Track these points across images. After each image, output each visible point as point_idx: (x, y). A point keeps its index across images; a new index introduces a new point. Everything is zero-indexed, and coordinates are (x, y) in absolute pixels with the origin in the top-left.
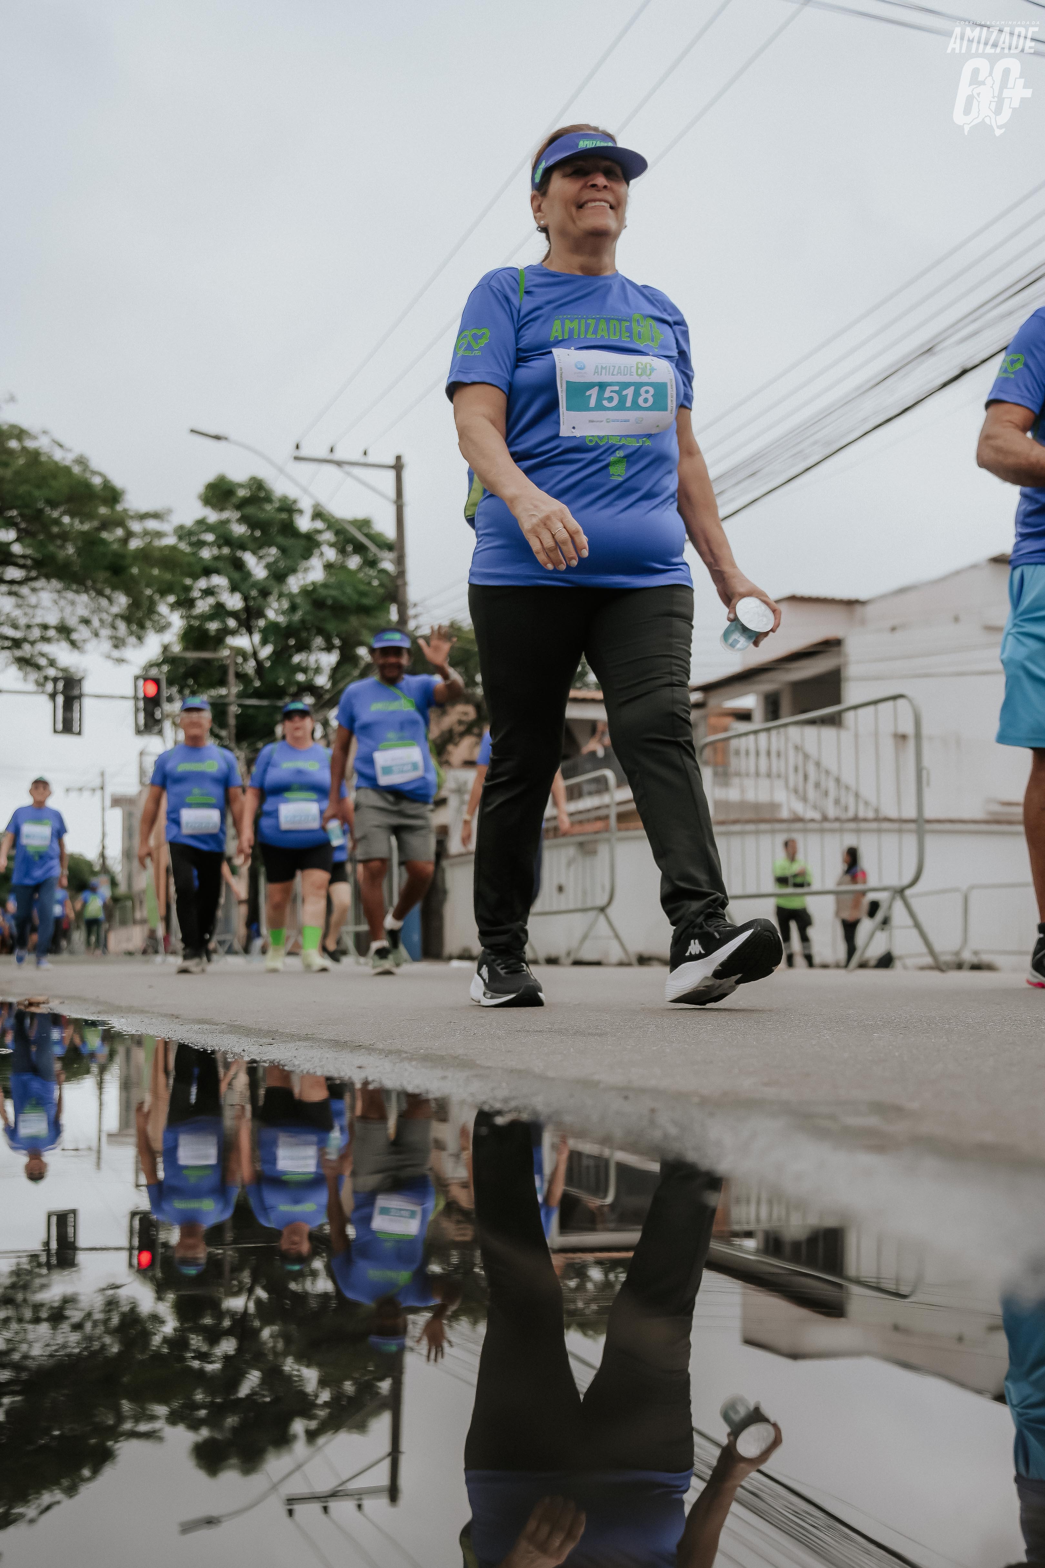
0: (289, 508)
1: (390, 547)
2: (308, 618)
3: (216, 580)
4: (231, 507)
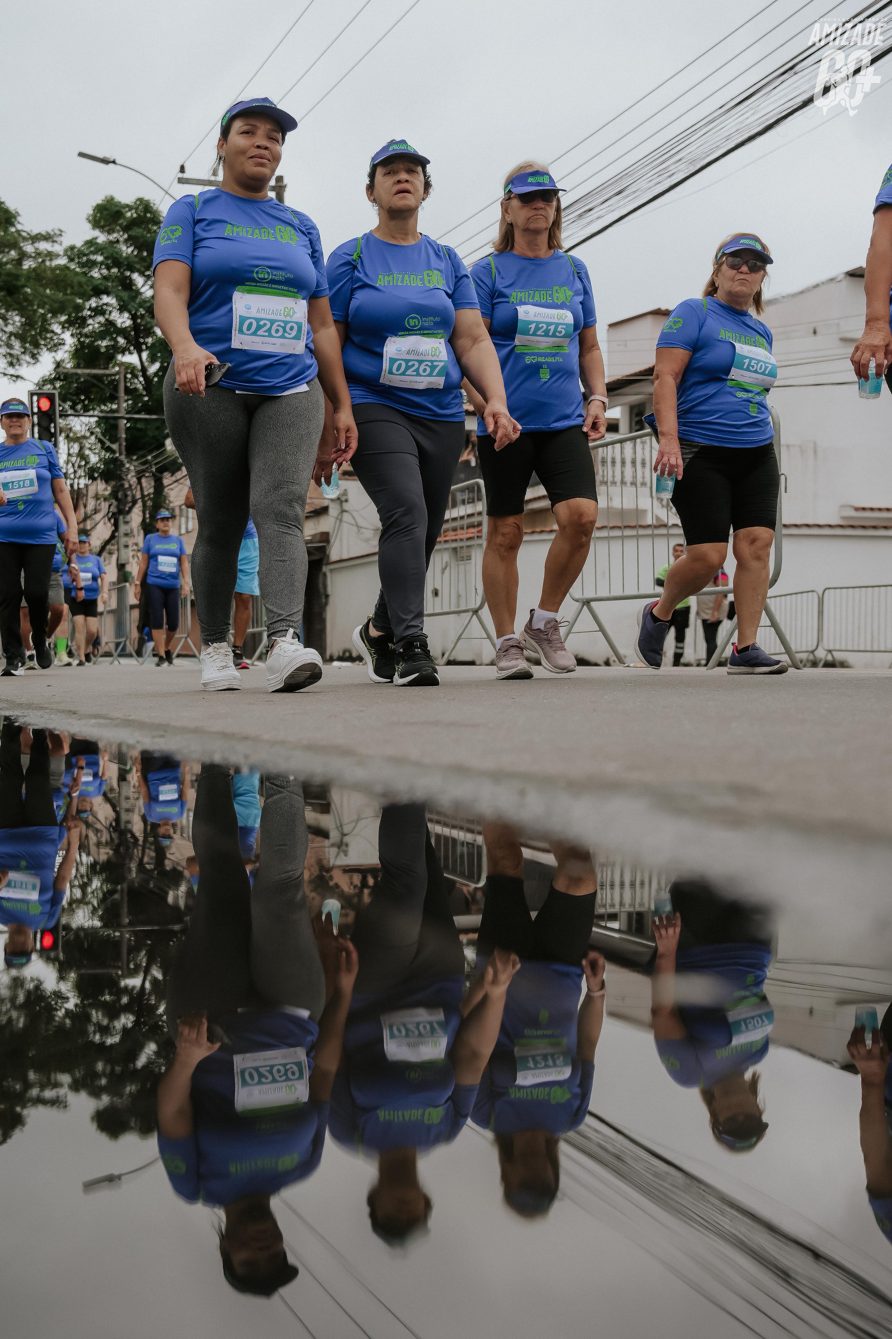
3: (106, 299)
4: (118, 228)
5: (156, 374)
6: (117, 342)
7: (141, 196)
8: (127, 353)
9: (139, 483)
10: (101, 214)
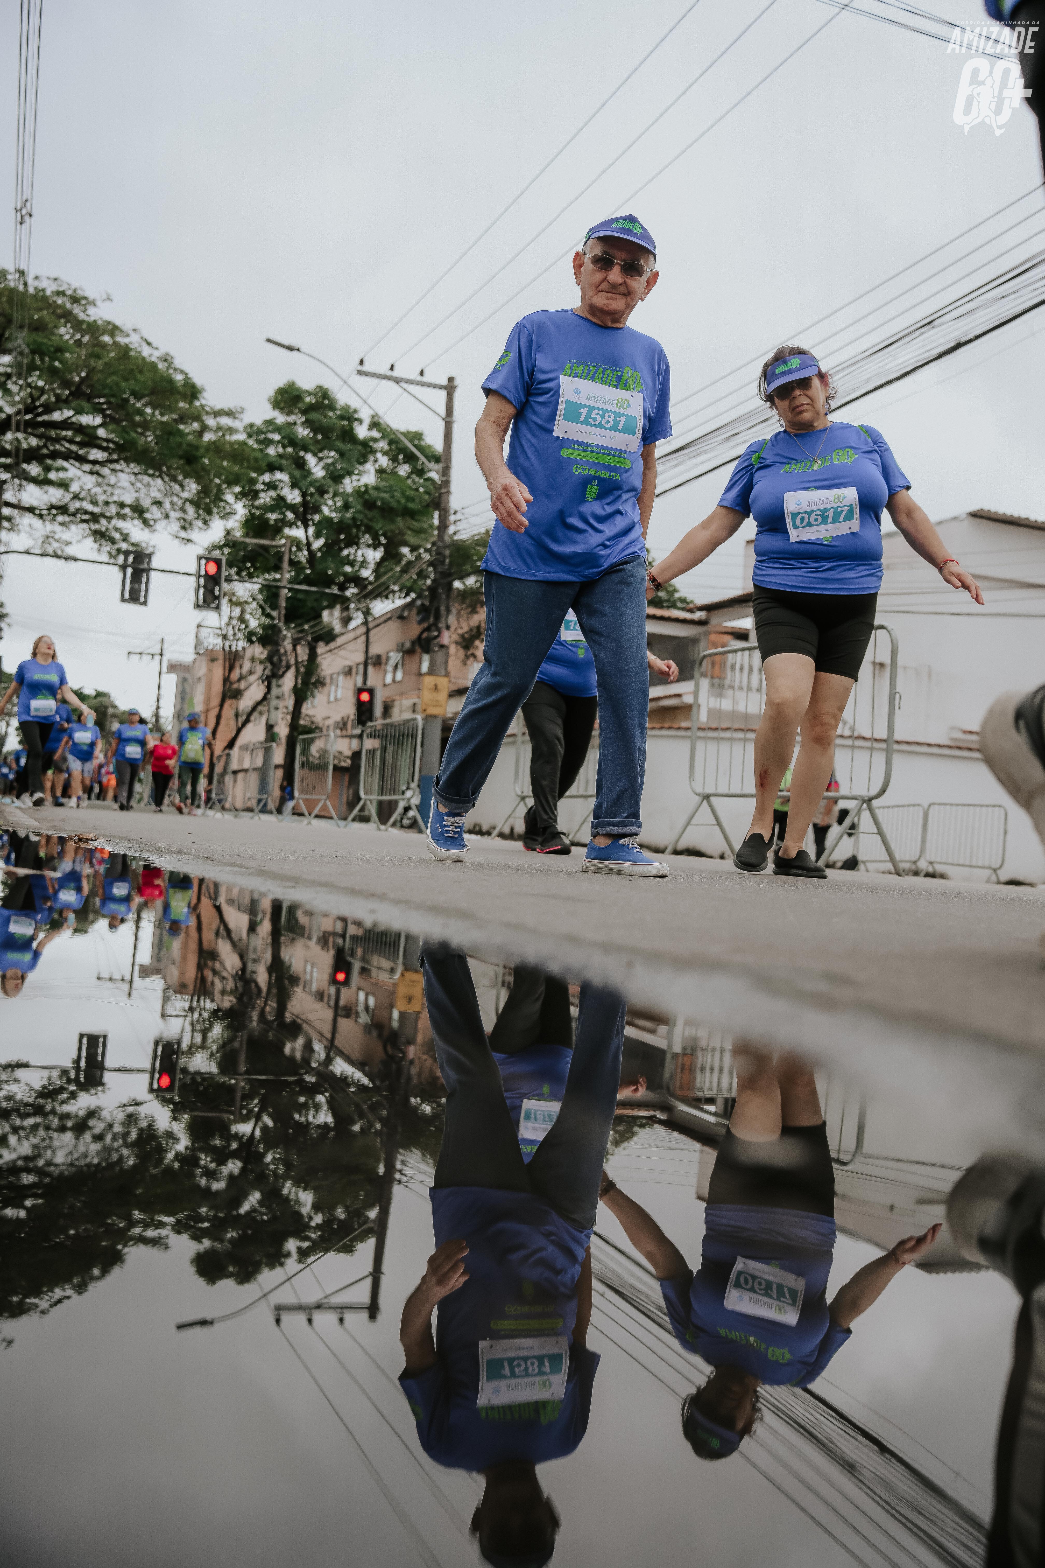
0: (349, 417)
1: (437, 460)
2: (359, 516)
3: (279, 475)
4: (297, 411)
5: (320, 550)
6: (285, 516)
7: (321, 383)
8: (294, 527)
9: (295, 649)
10: (282, 396)
